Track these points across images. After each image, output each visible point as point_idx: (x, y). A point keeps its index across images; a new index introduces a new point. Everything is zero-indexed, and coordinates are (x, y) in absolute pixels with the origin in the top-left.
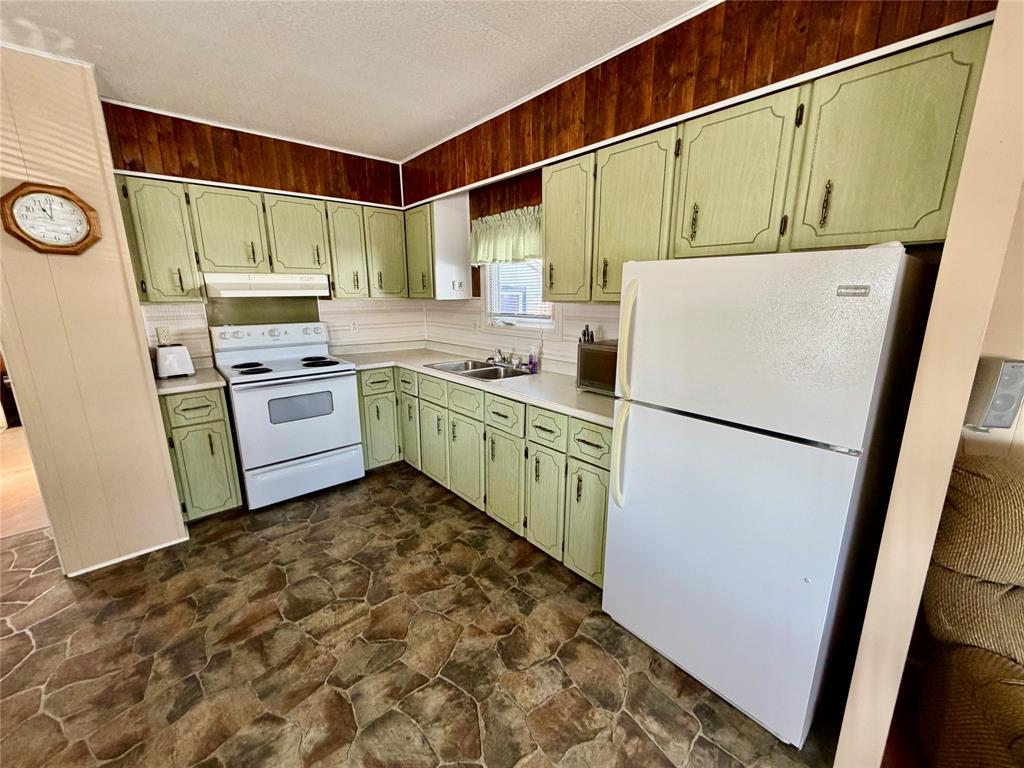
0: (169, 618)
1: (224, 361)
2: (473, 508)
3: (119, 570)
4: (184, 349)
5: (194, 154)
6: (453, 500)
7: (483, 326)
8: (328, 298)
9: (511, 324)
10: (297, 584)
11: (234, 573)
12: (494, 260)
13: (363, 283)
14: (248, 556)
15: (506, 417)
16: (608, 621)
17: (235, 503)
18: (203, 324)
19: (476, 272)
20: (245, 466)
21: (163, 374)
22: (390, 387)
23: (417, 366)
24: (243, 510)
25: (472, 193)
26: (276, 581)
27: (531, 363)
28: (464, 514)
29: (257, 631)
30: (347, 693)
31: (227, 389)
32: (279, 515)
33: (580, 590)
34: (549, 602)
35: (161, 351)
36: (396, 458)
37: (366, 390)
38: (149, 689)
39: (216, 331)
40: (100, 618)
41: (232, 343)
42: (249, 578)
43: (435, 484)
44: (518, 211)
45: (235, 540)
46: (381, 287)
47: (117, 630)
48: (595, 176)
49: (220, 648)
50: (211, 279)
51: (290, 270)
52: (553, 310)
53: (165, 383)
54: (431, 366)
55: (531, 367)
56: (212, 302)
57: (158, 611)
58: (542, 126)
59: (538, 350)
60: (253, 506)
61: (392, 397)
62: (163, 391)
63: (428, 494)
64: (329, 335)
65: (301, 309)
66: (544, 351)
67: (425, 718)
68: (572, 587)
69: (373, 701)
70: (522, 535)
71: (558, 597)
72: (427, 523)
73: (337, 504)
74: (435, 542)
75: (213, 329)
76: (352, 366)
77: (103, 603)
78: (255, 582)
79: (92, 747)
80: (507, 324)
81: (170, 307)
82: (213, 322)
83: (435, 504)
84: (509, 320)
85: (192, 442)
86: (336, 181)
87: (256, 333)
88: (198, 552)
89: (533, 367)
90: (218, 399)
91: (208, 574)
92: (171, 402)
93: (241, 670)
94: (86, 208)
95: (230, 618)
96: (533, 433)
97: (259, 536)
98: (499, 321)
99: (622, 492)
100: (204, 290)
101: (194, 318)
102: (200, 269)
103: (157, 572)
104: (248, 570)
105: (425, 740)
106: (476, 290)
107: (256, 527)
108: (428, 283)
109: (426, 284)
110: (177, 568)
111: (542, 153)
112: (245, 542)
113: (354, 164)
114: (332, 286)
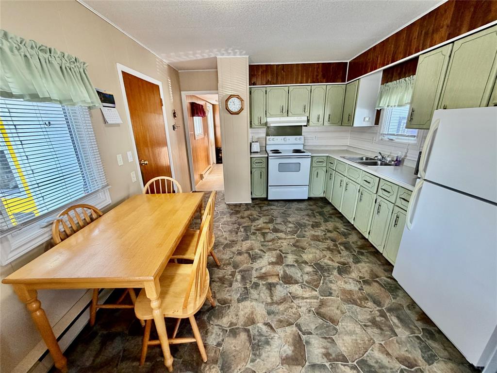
0: (244, 220)
1: (269, 148)
2: (349, 222)
3: (236, 205)
4: (258, 143)
5: (270, 76)
6: (341, 217)
7: (377, 140)
8: (306, 126)
9: (392, 140)
10: (277, 224)
11: (261, 215)
12: (388, 106)
13: (321, 119)
14: (265, 212)
15: (369, 183)
16: (395, 283)
17: (264, 196)
18: (264, 135)
19: (379, 112)
20: (269, 185)
21: (252, 151)
22: (324, 165)
23: (337, 157)
24: (266, 199)
25: (384, 71)
26: (271, 221)
27: (397, 160)
28: (344, 223)
29: (264, 231)
30: (283, 255)
31: (268, 158)
32: (276, 203)
33: (386, 267)
34: (368, 264)
35: (253, 143)
36: (322, 195)
37: (314, 165)
38: (239, 233)
39: (268, 137)
40: (231, 214)
41: (272, 142)
42: (264, 218)
43: (336, 209)
44: (407, 79)
45: (263, 206)
46: (329, 121)
47: (234, 218)
48: (450, 57)
49: (254, 231)
50: (269, 120)
51: (294, 115)
52: (418, 133)
53: (252, 154)
54: (344, 158)
55: (396, 162)
56: (268, 127)
57: (242, 218)
58: (423, 32)
59: (404, 154)
60: (269, 199)
61: (325, 169)
62: (252, 156)
63: (331, 212)
64: (305, 141)
65: (296, 131)
66: (408, 155)
67: (304, 271)
68: (383, 265)
69: (290, 260)
70: (367, 238)
71: (374, 265)
72: (326, 221)
73: (295, 205)
74: (327, 228)
75: (267, 137)
76: (310, 154)
77: (232, 211)
78: (266, 219)
79: (228, 238)
80: (390, 139)
81: (257, 129)
82: (267, 135)
83: (332, 216)
84: (391, 137)
85: (256, 174)
86: (317, 76)
87: (279, 139)
88: (253, 207)
89: (398, 162)
90: (265, 160)
91: (255, 213)
92: (253, 160)
93: (258, 238)
94: (242, 100)
95: (258, 225)
96: (380, 192)
97: (269, 207)
98: (386, 138)
99: (411, 222)
100: (266, 124)
101: (262, 133)
102: (266, 117)
103: (243, 208)
104: (264, 215)
105: (302, 276)
106: (377, 122)
107: (269, 205)
108: (351, 119)
109: (350, 119)
110: (247, 209)
111: (421, 48)
112: (265, 208)
113: (326, 67)
114: (308, 121)
